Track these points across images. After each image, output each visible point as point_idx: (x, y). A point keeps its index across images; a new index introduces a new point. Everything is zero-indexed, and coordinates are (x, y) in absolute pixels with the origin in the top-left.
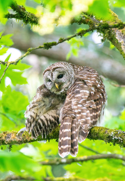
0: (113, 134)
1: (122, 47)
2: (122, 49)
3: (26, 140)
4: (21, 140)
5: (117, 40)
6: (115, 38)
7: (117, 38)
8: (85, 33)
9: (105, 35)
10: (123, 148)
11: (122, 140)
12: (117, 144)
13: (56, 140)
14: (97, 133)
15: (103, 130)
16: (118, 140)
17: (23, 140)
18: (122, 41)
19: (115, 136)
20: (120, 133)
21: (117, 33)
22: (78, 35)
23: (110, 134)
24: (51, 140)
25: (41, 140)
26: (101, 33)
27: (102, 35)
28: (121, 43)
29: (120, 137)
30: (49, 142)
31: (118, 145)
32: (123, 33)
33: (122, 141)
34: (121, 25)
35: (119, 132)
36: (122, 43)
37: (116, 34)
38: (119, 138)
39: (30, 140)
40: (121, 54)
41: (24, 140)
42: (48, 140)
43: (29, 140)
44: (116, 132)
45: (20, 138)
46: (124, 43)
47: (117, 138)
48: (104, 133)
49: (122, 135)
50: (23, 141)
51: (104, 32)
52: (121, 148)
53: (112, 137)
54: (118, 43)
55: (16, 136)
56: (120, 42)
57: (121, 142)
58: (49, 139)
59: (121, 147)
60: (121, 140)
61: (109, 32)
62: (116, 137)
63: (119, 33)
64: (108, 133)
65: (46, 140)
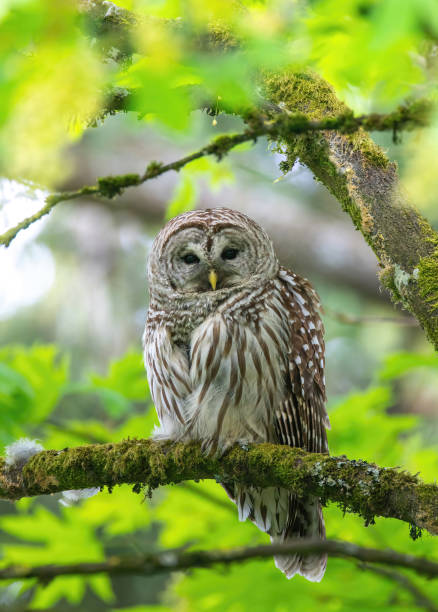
0: (320, 468)
1: (351, 187)
2: (350, 195)
3: (36, 484)
4: (18, 486)
5: (333, 165)
6: (328, 160)
7: (332, 158)
8: (232, 146)
9: (296, 150)
10: (352, 514)
11: (348, 487)
12: (334, 500)
13: (133, 485)
14: (268, 467)
15: (288, 455)
16: (337, 488)
17: (26, 485)
18: (348, 170)
19: (326, 477)
20: (342, 465)
21: (332, 142)
22: (210, 154)
23: (310, 469)
24: (116, 488)
25: (83, 488)
26: (280, 141)
27: (284, 150)
28: (345, 176)
29: (343, 479)
30: (110, 492)
31: (336, 504)
32: (351, 144)
33: (350, 491)
34: (348, 122)
35: (340, 463)
36: (348, 176)
37: (327, 146)
38: (340, 481)
39: (50, 486)
40: (347, 211)
41: (29, 486)
42: (106, 488)
43: (45, 487)
44: (330, 463)
45: (14, 480)
46: (355, 176)
47: (334, 483)
48: (290, 466)
49: (350, 473)
50: (24, 490)
51: (289, 141)
52: (347, 513)
53: (317, 477)
54: (335, 174)
55: (3, 473)
56: (344, 171)
57: (348, 494)
58: (111, 484)
59: (344, 511)
60: (345, 488)
61: (307, 140)
62: (330, 480)
63: (338, 143)
64: (305, 467)
65: (102, 487)
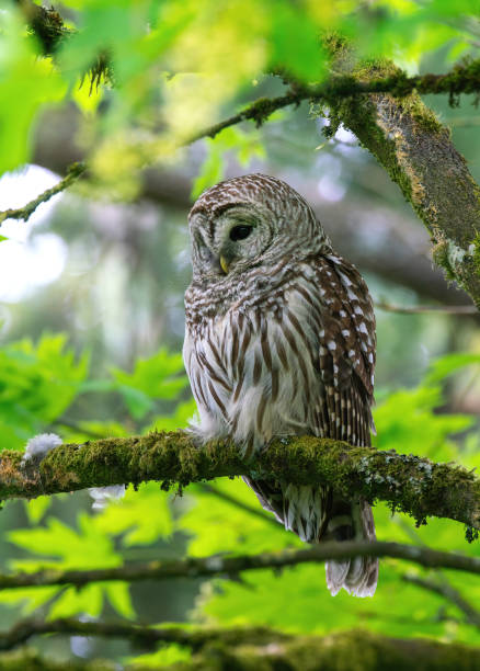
0: (367, 463)
1: (400, 155)
2: (399, 163)
3: (55, 482)
4: (34, 483)
5: (381, 131)
6: (375, 125)
7: (379, 123)
8: (273, 111)
9: (340, 114)
10: (402, 513)
11: (398, 484)
12: (382, 499)
13: (162, 482)
14: (310, 462)
15: (332, 450)
16: (385, 485)
17: (44, 482)
18: (397, 136)
19: (374, 473)
20: (391, 460)
21: (380, 105)
22: (248, 118)
23: (355, 465)
24: (142, 485)
25: (106, 486)
26: (322, 104)
27: (327, 114)
28: (393, 143)
29: (392, 475)
30: (136, 490)
31: (385, 502)
32: (400, 107)
33: (400, 488)
34: (400, 84)
35: (388, 458)
36: (398, 143)
37: (375, 109)
38: (389, 477)
39: (70, 483)
40: (395, 180)
41: (48, 483)
42: (131, 485)
43: (64, 484)
44: (378, 458)
45: (31, 477)
46: (404, 143)
47: (383, 480)
48: (334, 461)
49: (399, 469)
50: (42, 488)
51: (332, 104)
52: (396, 513)
53: (363, 473)
54: (383, 141)
55: (19, 469)
56: (392, 137)
57: (397, 491)
58: (136, 482)
59: (393, 510)
60: (394, 486)
61: (353, 103)
62: (377, 476)
63: (386, 106)
64: (350, 463)
65: (127, 485)
